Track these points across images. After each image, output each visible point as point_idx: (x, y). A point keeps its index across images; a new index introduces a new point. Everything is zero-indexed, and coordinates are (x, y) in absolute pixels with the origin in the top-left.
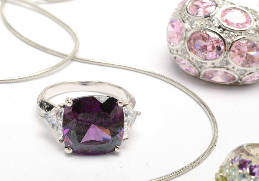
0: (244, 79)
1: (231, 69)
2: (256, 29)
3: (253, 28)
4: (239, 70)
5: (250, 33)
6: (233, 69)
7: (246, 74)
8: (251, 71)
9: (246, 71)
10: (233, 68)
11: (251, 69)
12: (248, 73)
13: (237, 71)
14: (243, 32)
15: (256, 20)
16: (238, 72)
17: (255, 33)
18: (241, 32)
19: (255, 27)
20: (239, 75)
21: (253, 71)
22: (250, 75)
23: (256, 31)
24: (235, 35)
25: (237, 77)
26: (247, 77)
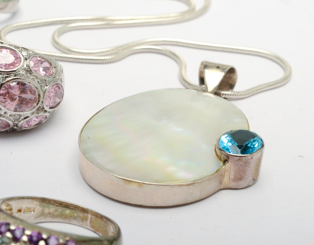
0: (20, 124)
1: (3, 115)
2: (27, 69)
3: (23, 68)
4: (12, 115)
5: (19, 74)
6: (5, 115)
7: (21, 119)
8: (26, 115)
9: (20, 116)
10: (5, 113)
11: (25, 113)
12: (23, 117)
13: (10, 116)
14: (12, 73)
15: (26, 59)
16: (11, 118)
17: (26, 73)
18: (9, 73)
19: (25, 66)
20: (13, 121)
21: (28, 115)
22: (25, 120)
23: (27, 71)
24: (3, 77)
25: (11, 123)
26: (22, 122)
